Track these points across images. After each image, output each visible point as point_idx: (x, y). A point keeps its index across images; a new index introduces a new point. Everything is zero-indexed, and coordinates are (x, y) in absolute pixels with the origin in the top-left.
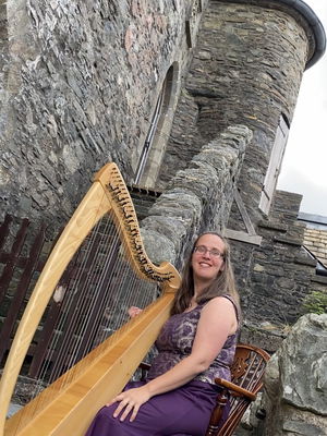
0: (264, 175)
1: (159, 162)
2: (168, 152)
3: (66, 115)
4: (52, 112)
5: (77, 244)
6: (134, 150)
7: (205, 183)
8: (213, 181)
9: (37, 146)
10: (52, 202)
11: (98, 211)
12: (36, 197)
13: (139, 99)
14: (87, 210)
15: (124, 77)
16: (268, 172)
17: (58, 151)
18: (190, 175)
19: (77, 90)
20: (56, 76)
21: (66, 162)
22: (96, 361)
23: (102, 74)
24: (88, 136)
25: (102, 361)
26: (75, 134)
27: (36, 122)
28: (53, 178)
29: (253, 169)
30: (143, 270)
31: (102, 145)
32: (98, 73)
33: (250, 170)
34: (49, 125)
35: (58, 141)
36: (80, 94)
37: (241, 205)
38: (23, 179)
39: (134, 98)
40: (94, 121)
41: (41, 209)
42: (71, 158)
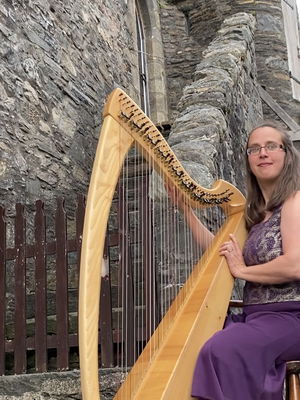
0: (286, 60)
1: (163, 90)
2: (169, 76)
3: (41, 76)
4: (24, 78)
5: (110, 192)
6: (131, 86)
7: (218, 90)
8: (227, 83)
9: (22, 120)
10: (62, 175)
11: (120, 149)
12: (42, 175)
13: (115, 30)
14: (107, 152)
15: (89, 12)
16: (289, 56)
17: (48, 118)
18: (199, 87)
19: (43, 44)
20: (14, 37)
21: (61, 127)
22: (179, 315)
23: (63, 17)
24: (73, 90)
25: (186, 312)
26: (59, 93)
27: (11, 94)
28: (53, 150)
29: (271, 58)
30: (195, 197)
31: (93, 95)
32: (59, 17)
33: (268, 60)
34: (26, 93)
35: (43, 107)
36: (47, 48)
37: (272, 103)
38: (21, 161)
39: (109, 30)
40: (74, 71)
41: (53, 188)
42: (64, 120)
